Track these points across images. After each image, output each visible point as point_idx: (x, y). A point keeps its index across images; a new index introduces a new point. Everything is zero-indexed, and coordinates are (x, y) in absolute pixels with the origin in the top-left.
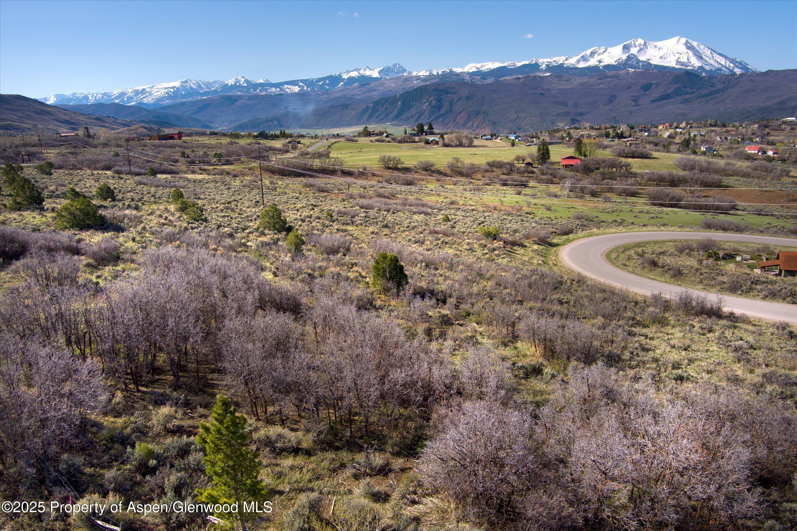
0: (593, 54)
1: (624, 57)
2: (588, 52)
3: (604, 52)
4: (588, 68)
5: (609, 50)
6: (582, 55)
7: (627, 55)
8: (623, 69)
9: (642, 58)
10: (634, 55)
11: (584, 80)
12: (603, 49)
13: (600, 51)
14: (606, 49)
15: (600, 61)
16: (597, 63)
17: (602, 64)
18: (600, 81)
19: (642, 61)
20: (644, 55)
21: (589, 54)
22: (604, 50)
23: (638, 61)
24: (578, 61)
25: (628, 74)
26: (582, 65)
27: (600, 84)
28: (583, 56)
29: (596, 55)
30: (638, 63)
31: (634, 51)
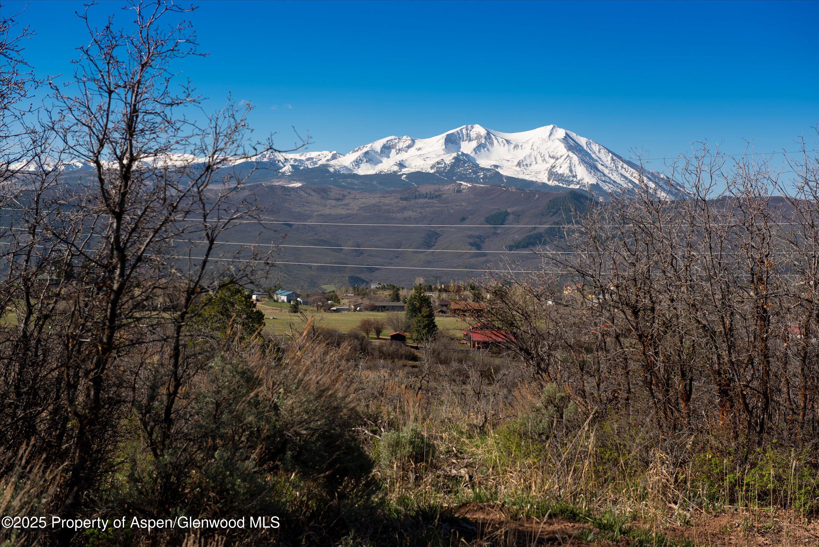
0: (387, 149)
1: (449, 159)
2: (378, 145)
3: (409, 147)
4: (379, 177)
5: (419, 143)
6: (365, 150)
7: (455, 155)
8: (447, 183)
9: (484, 162)
10: (466, 155)
11: (372, 200)
12: (406, 141)
13: (401, 145)
14: (413, 141)
15: (401, 165)
16: (396, 168)
17: (404, 170)
18: (405, 203)
19: (483, 169)
20: (488, 157)
21: (379, 150)
22: (409, 142)
23: (477, 168)
24: (358, 162)
25: (459, 191)
26: (365, 170)
27: (404, 209)
28: (367, 153)
29: (393, 151)
30: (475, 172)
31: (467, 148)
